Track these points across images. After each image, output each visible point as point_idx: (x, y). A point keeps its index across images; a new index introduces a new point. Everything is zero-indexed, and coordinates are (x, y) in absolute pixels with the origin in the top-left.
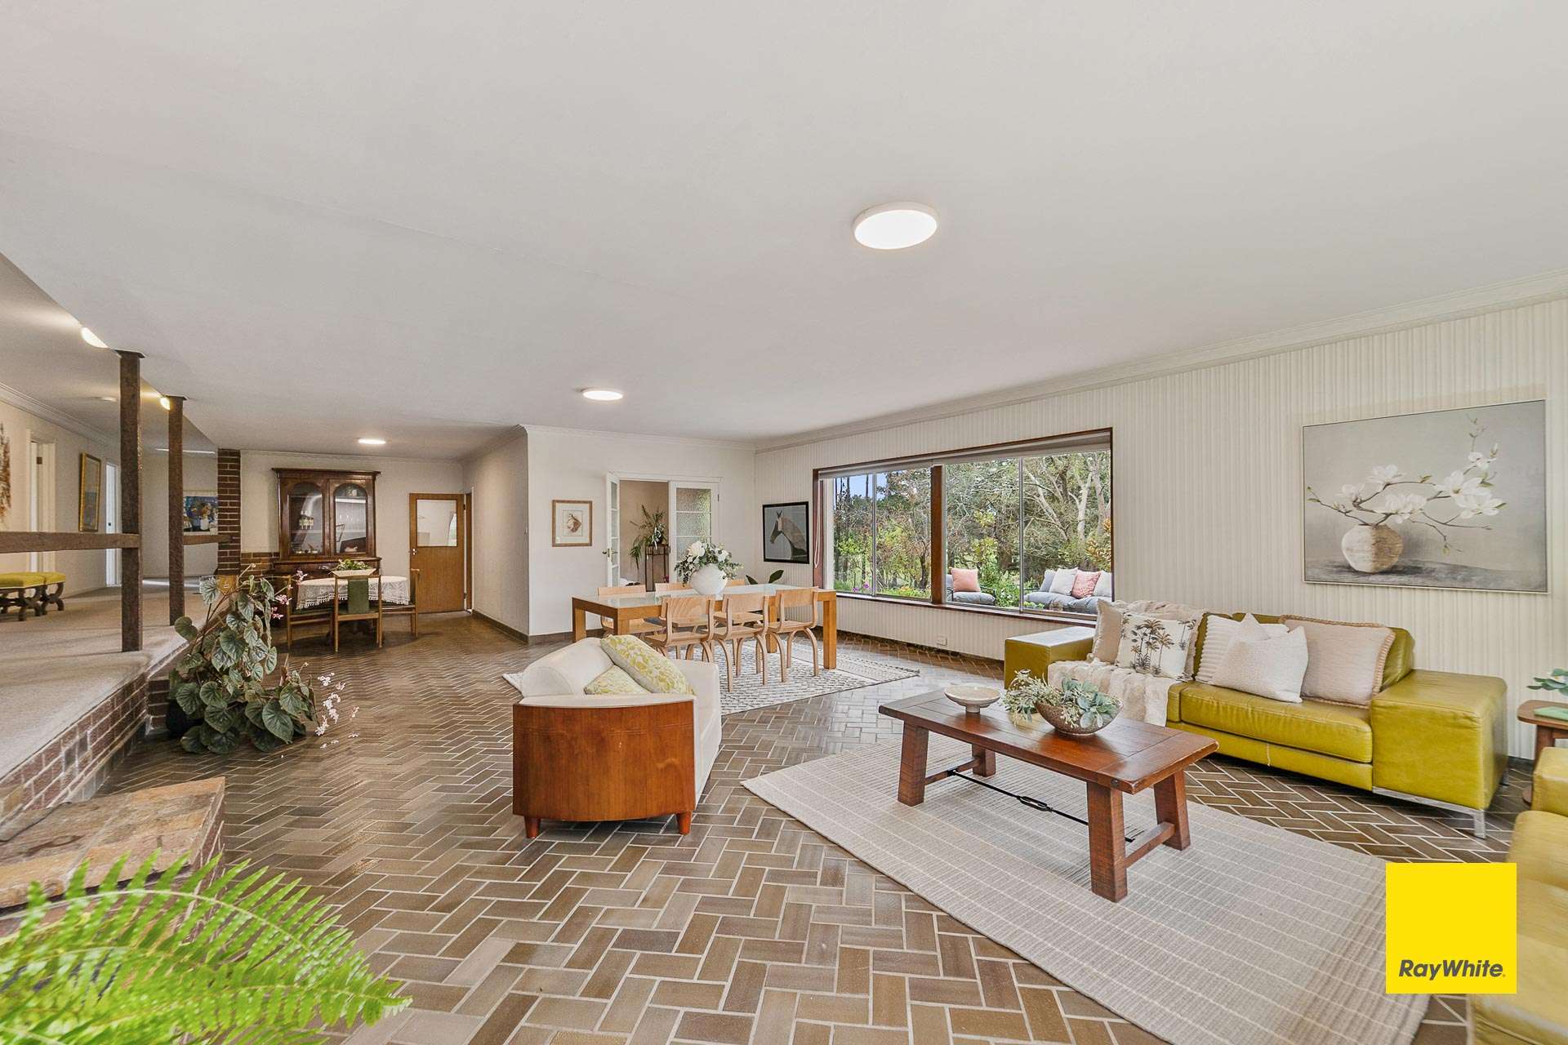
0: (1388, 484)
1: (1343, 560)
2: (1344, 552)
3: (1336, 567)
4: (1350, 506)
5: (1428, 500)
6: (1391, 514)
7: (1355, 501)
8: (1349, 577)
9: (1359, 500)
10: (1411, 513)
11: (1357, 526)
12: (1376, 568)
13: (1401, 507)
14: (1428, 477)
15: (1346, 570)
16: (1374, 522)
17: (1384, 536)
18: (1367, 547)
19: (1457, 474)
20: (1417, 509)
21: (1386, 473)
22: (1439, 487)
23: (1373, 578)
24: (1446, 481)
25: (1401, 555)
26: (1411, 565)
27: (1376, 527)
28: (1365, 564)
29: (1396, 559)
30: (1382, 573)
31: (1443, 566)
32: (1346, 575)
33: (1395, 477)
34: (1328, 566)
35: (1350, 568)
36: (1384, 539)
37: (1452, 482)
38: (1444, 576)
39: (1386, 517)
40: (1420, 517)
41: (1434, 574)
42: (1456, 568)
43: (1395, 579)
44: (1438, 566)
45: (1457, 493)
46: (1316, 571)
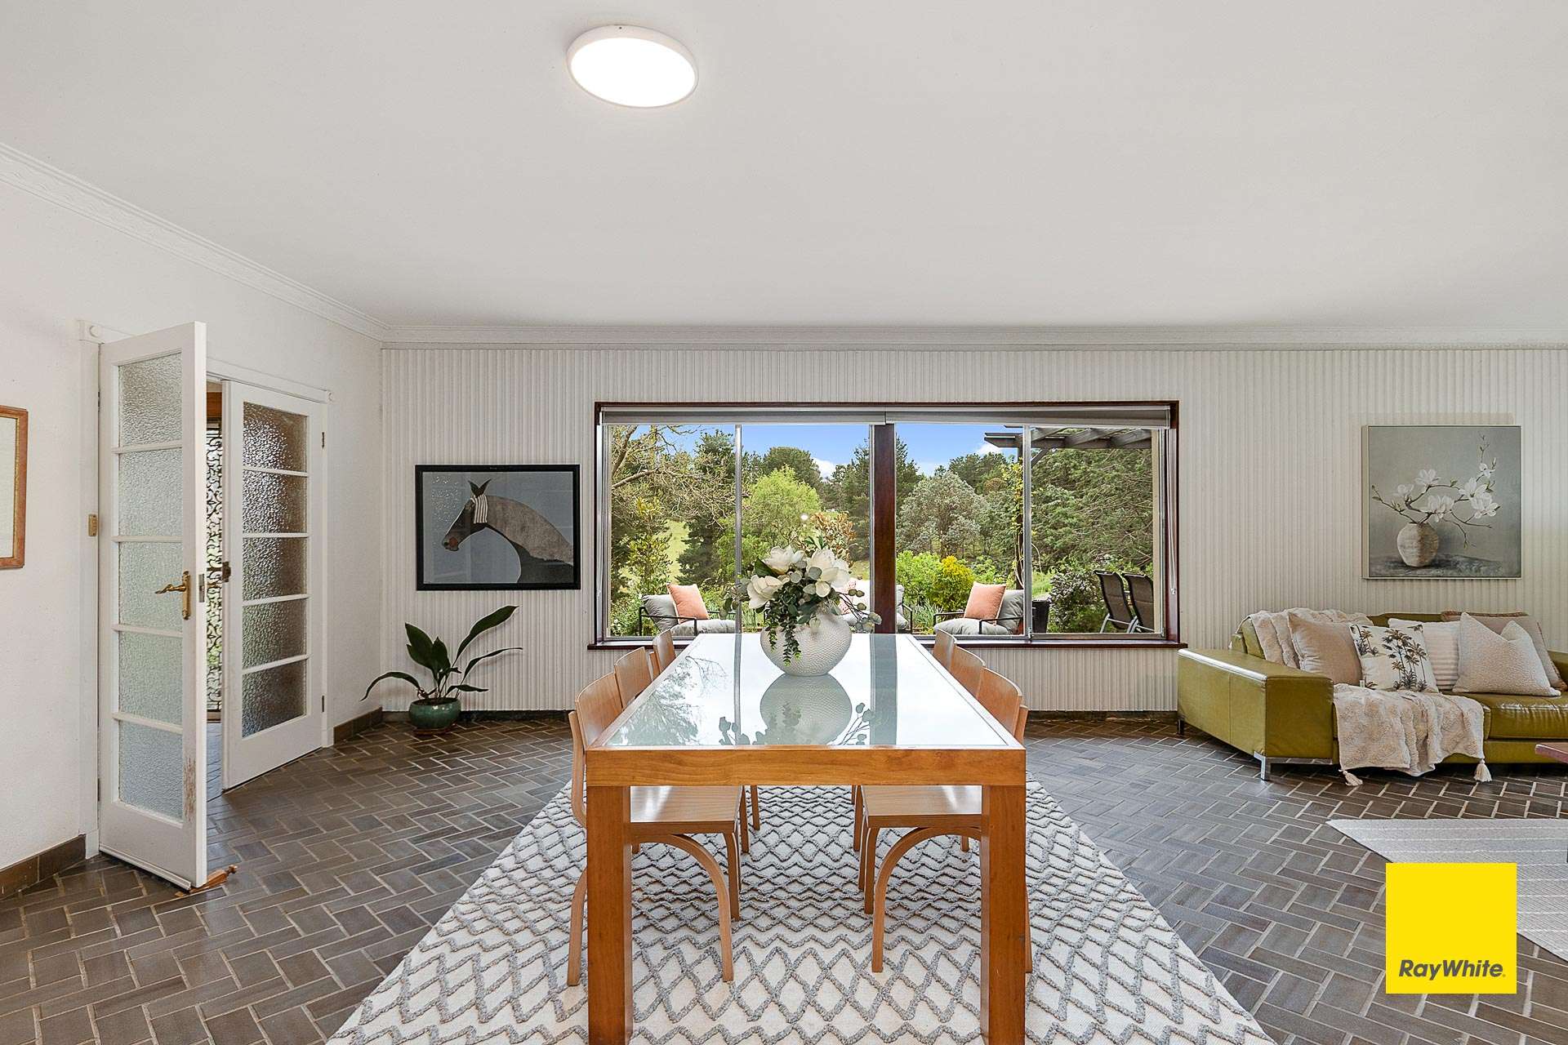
0: (1430, 487)
1: (1398, 556)
2: (1399, 548)
3: (1393, 562)
4: (1403, 505)
6: (1431, 513)
7: (1407, 501)
8: (1401, 573)
9: (1410, 500)
10: (1444, 513)
11: (1408, 524)
12: (1421, 563)
13: (1438, 507)
14: (1455, 482)
15: (1400, 565)
16: (1420, 521)
17: (1427, 533)
18: (1415, 543)
19: (1473, 481)
20: (1448, 510)
21: (1428, 476)
22: (1462, 492)
23: (1418, 572)
24: (1466, 487)
25: (1439, 550)
26: (1444, 558)
27: (1421, 525)
28: (1413, 560)
29: (1434, 554)
30: (1425, 567)
31: (1464, 559)
32: (1400, 570)
33: (1434, 480)
34: (1386, 562)
35: (1403, 562)
36: (1427, 535)
37: (1470, 486)
38: (1464, 567)
39: (1429, 516)
40: (1449, 517)
41: (1458, 566)
42: (1471, 561)
43: (1434, 572)
44: (1461, 559)
45: (1472, 496)
46: (1378, 567)
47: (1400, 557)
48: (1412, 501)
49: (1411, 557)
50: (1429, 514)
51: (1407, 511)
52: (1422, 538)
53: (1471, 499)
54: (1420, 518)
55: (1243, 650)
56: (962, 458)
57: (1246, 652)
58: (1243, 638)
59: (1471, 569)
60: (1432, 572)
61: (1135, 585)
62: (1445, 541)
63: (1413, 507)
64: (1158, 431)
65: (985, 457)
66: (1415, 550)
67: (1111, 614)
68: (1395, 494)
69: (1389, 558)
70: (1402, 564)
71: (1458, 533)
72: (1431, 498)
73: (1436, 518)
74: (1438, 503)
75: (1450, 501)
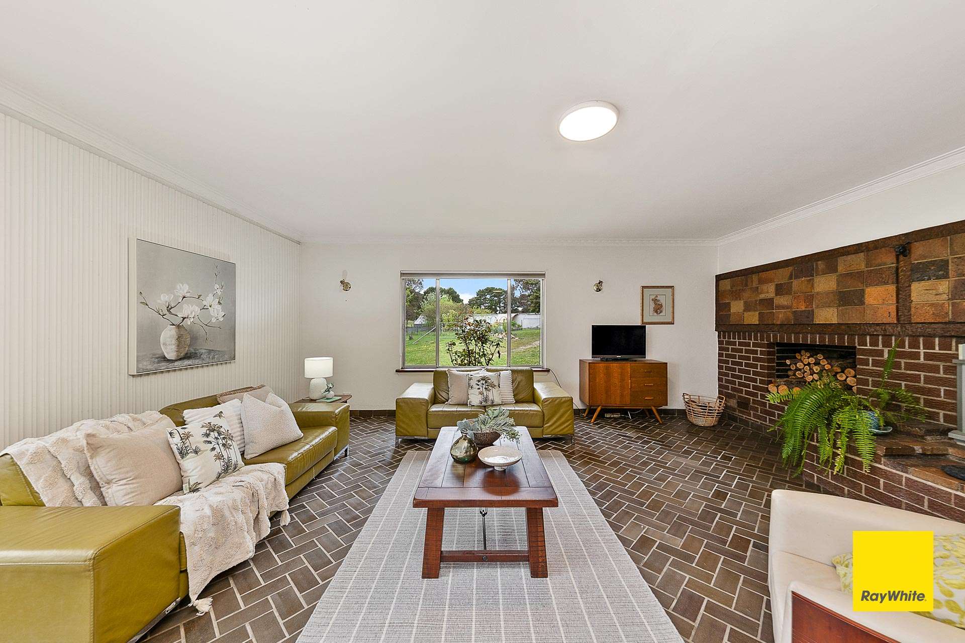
0: (184, 297)
1: (160, 352)
2: (161, 345)
3: (157, 358)
4: (165, 312)
5: (201, 310)
6: (185, 318)
7: (168, 307)
8: (163, 366)
9: (170, 307)
10: (193, 318)
11: (169, 326)
12: (178, 356)
13: (189, 313)
14: (201, 295)
15: (163, 360)
16: (176, 323)
17: (182, 333)
18: (174, 341)
19: (211, 295)
20: (196, 315)
21: (183, 289)
22: (204, 303)
23: (176, 363)
24: (207, 300)
25: (190, 346)
26: (194, 352)
27: (178, 326)
28: (173, 354)
29: (187, 349)
30: (180, 359)
31: (205, 351)
32: (163, 364)
33: (186, 293)
34: (152, 358)
35: (165, 357)
36: (182, 335)
37: (209, 300)
38: (206, 357)
39: (183, 320)
40: (197, 321)
41: (202, 356)
42: (210, 351)
43: (186, 362)
44: (204, 351)
45: (210, 307)
46: (145, 363)
47: (163, 353)
48: (172, 308)
49: (171, 354)
50: (184, 318)
51: (168, 316)
52: (179, 337)
53: (209, 308)
54: (177, 321)
59: (209, 358)
60: (186, 363)
62: (194, 338)
63: (173, 313)
66: (174, 346)
68: (159, 301)
69: (154, 355)
70: (164, 359)
71: (202, 333)
72: (185, 306)
73: (188, 322)
74: (190, 310)
75: (197, 309)
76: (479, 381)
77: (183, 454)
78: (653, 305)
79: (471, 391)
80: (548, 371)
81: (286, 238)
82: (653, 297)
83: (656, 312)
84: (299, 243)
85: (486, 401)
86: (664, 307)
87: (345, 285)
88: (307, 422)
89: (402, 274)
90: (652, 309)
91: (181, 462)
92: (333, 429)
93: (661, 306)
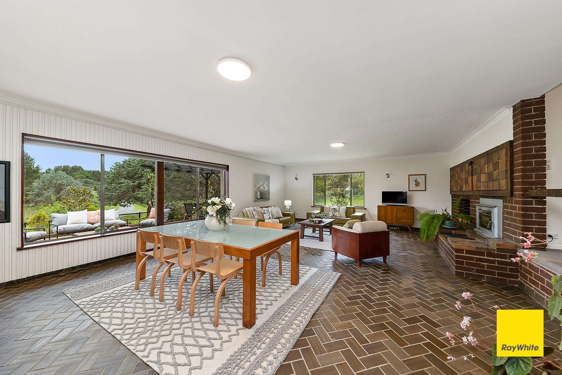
0: (261, 185)
8: (258, 200)
9: (259, 187)
19: (265, 184)
21: (261, 183)
23: (260, 200)
25: (262, 196)
27: (260, 192)
42: (265, 197)
45: (265, 187)
46: (255, 199)
49: (259, 198)
52: (260, 194)
55: (243, 216)
56: (61, 166)
57: (244, 216)
58: (243, 214)
59: (265, 199)
61: (186, 205)
62: (263, 194)
63: (259, 189)
64: (223, 171)
65: (73, 167)
66: (260, 196)
67: (187, 213)
68: (257, 187)
69: (257, 198)
71: (264, 192)
73: (262, 190)
74: (262, 188)
75: (263, 188)
76: (332, 209)
77: (264, 214)
78: (414, 183)
79: (330, 212)
80: (366, 209)
81: (281, 166)
82: (415, 179)
83: (417, 186)
84: (284, 167)
85: (334, 215)
86: (420, 183)
87: (296, 179)
88: (284, 215)
89: (313, 174)
90: (414, 185)
91: (264, 215)
92: (290, 217)
93: (419, 183)
